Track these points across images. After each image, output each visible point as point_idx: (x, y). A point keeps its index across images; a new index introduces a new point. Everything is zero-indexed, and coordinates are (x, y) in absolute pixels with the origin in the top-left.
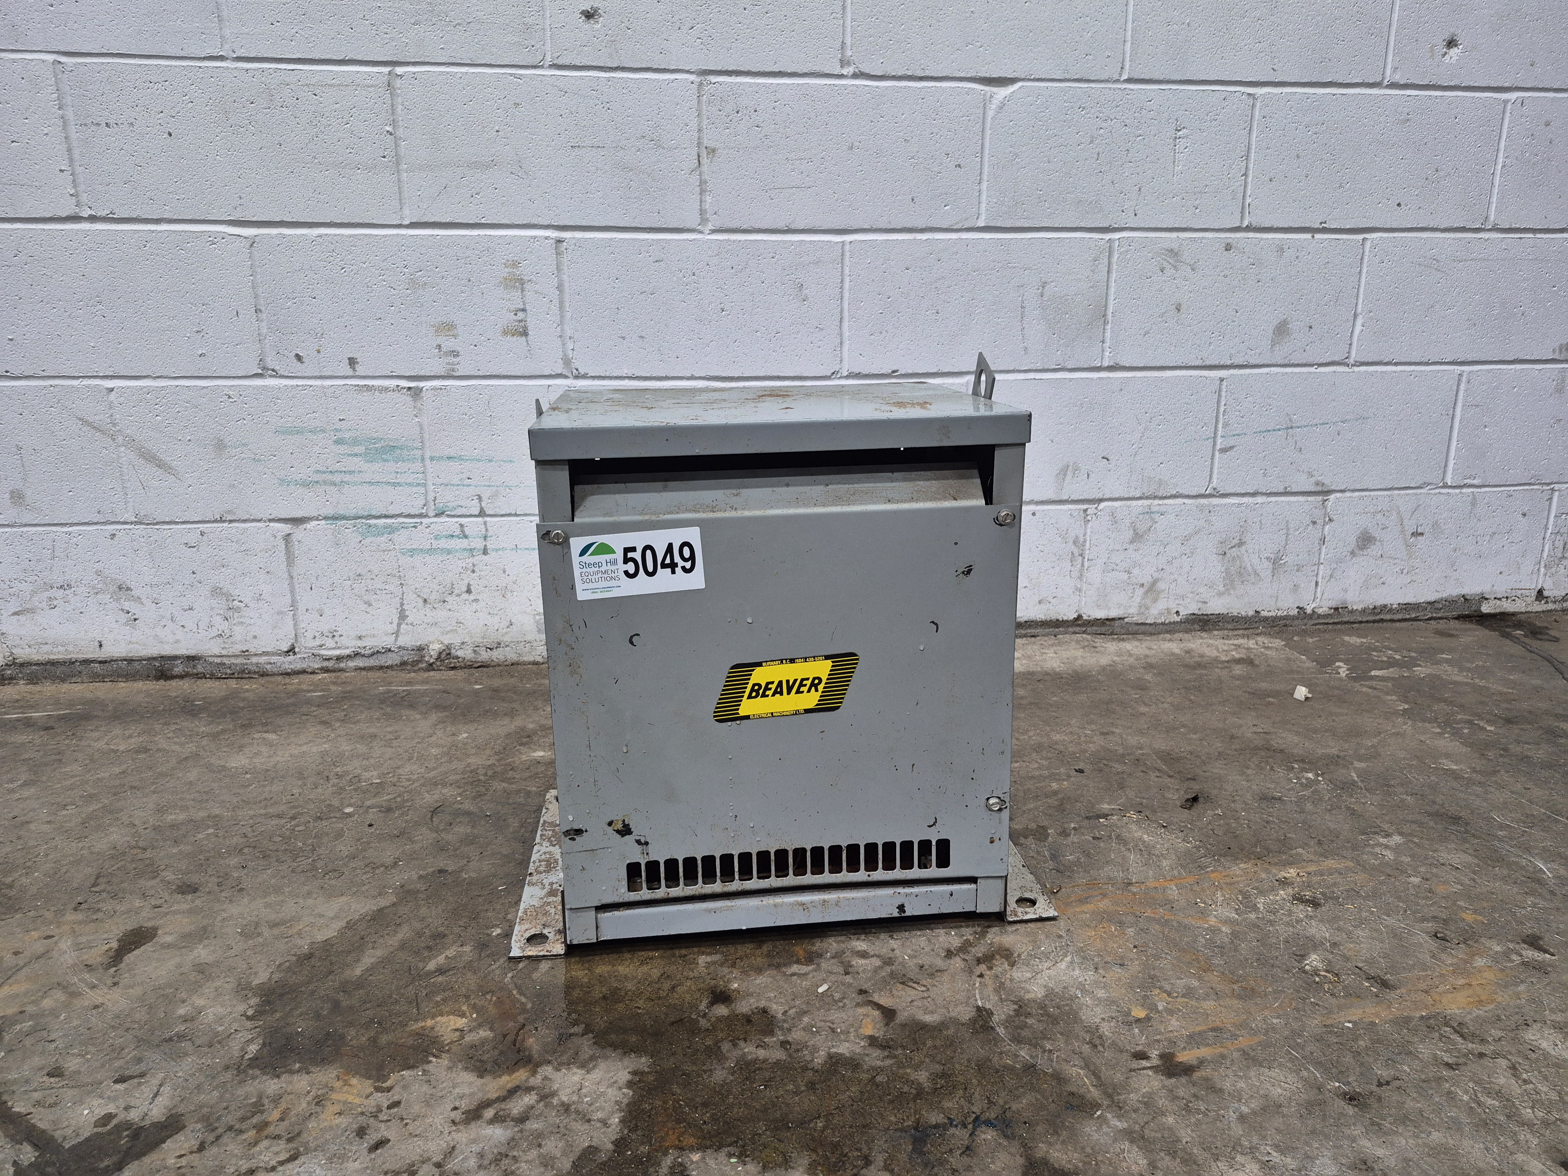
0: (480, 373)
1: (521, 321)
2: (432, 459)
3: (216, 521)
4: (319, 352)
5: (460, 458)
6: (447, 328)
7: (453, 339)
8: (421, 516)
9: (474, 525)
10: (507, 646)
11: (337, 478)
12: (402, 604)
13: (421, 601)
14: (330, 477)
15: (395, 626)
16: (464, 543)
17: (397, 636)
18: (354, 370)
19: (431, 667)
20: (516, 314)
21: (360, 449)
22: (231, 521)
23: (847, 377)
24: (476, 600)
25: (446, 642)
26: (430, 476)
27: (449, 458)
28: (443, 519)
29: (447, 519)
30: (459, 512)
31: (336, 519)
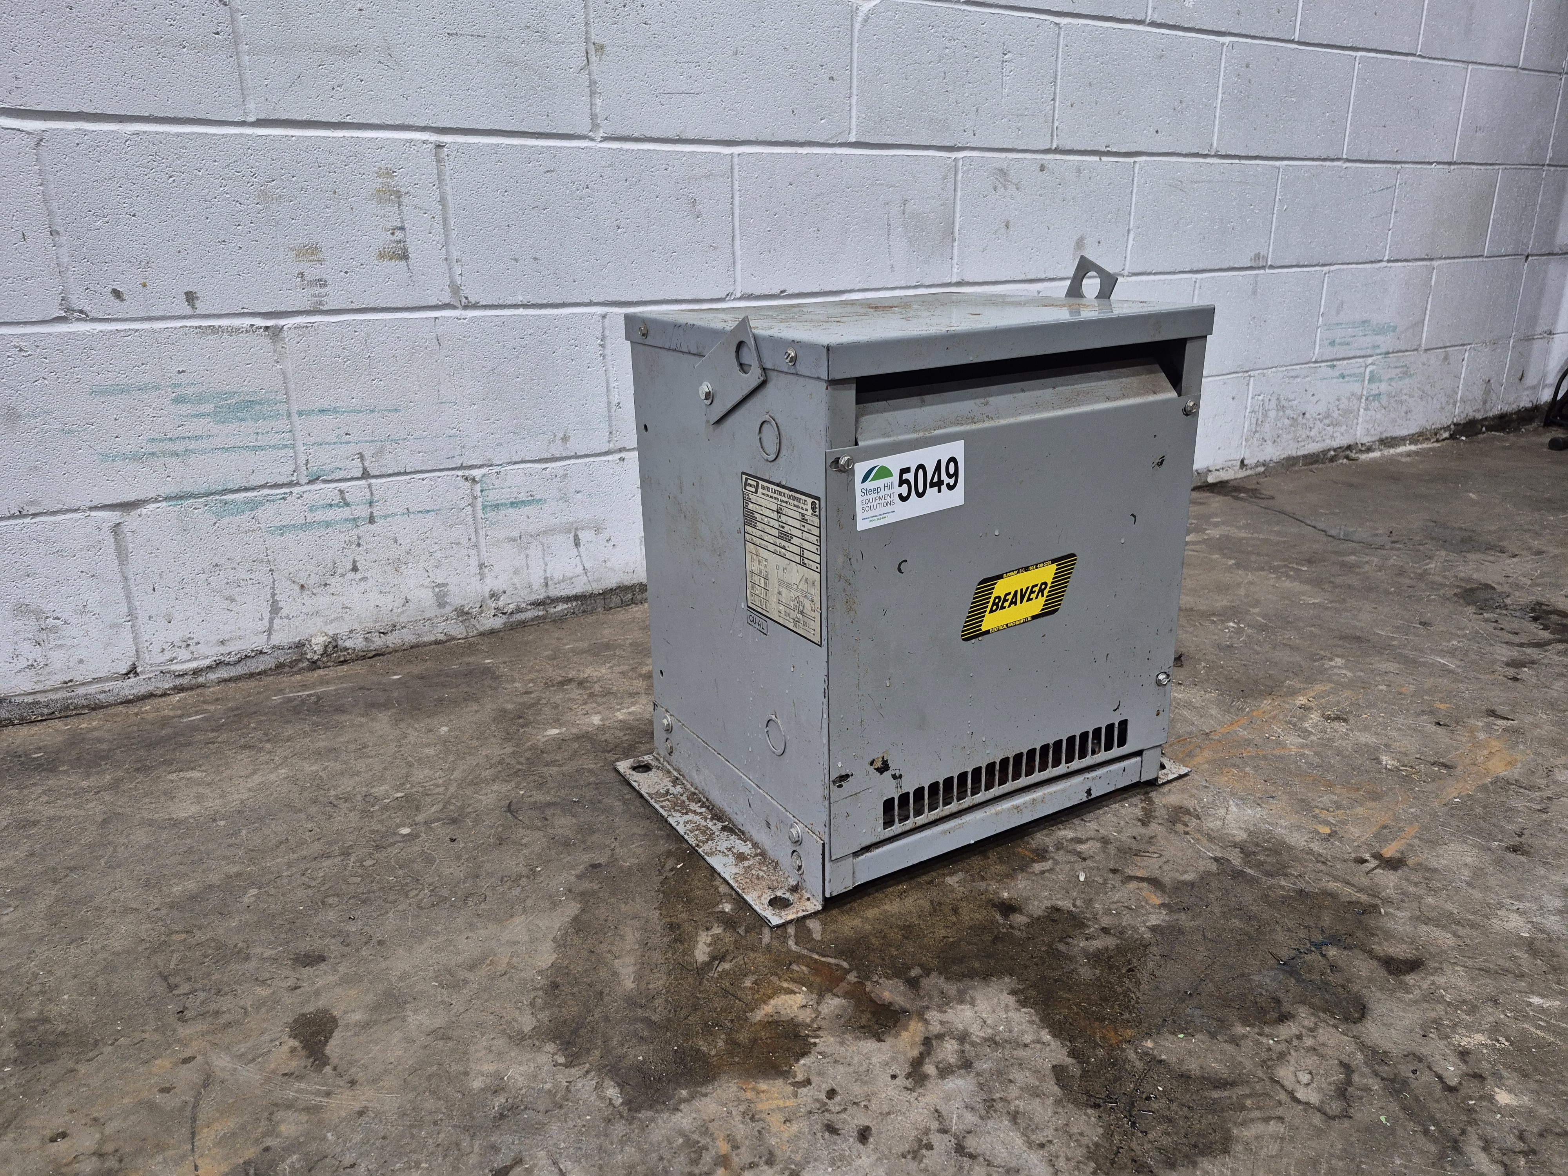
0: (354, 306)
1: (399, 242)
2: (300, 414)
3: (13, 517)
4: (144, 285)
5: (336, 411)
6: (311, 251)
7: (318, 265)
8: (290, 484)
9: (356, 490)
10: (403, 627)
11: (179, 447)
12: (273, 595)
13: (297, 588)
14: (170, 446)
15: (266, 622)
16: (346, 513)
17: (270, 635)
18: (193, 307)
19: (314, 665)
20: (393, 234)
21: (208, 408)
22: (35, 515)
23: (740, 299)
24: (364, 579)
25: (331, 633)
26: (298, 435)
27: (322, 411)
28: (319, 486)
29: (323, 486)
30: (338, 475)
31: (181, 498)
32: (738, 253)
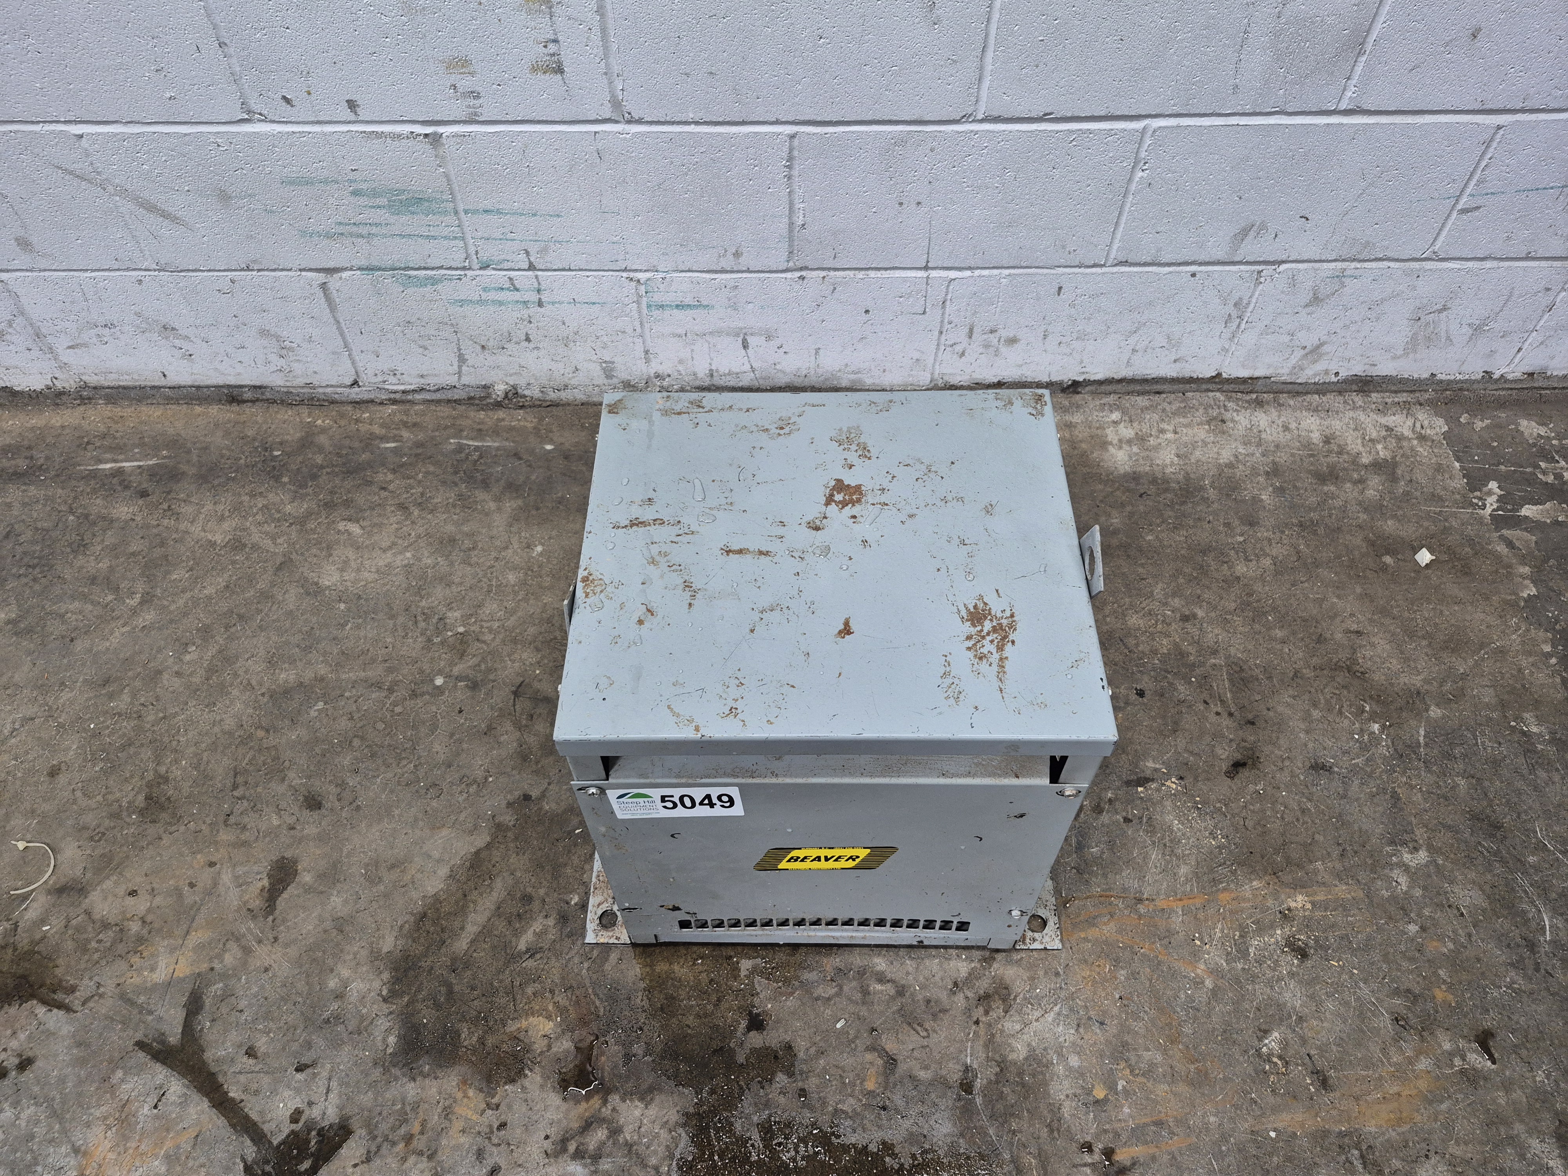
0: (509, 118)
1: (553, 55)
2: (466, 212)
3: (242, 270)
4: (309, 93)
5: (499, 212)
6: (460, 64)
7: (470, 78)
8: (464, 268)
9: (524, 279)
10: (574, 388)
11: (364, 230)
12: (459, 350)
13: (479, 348)
14: (354, 229)
15: (456, 367)
16: (517, 296)
17: (460, 377)
18: (356, 113)
19: (498, 405)
20: (545, 47)
21: (383, 201)
22: (259, 270)
23: (982, 121)
24: (537, 348)
25: (512, 383)
26: (467, 230)
27: (486, 211)
28: (489, 272)
29: (494, 272)
30: (506, 265)
31: (372, 270)
32: (989, 68)
